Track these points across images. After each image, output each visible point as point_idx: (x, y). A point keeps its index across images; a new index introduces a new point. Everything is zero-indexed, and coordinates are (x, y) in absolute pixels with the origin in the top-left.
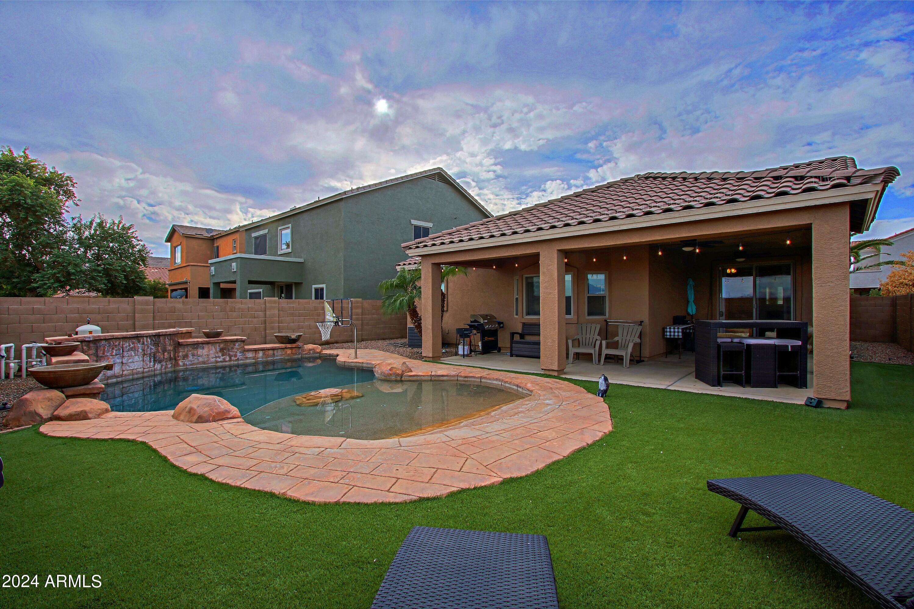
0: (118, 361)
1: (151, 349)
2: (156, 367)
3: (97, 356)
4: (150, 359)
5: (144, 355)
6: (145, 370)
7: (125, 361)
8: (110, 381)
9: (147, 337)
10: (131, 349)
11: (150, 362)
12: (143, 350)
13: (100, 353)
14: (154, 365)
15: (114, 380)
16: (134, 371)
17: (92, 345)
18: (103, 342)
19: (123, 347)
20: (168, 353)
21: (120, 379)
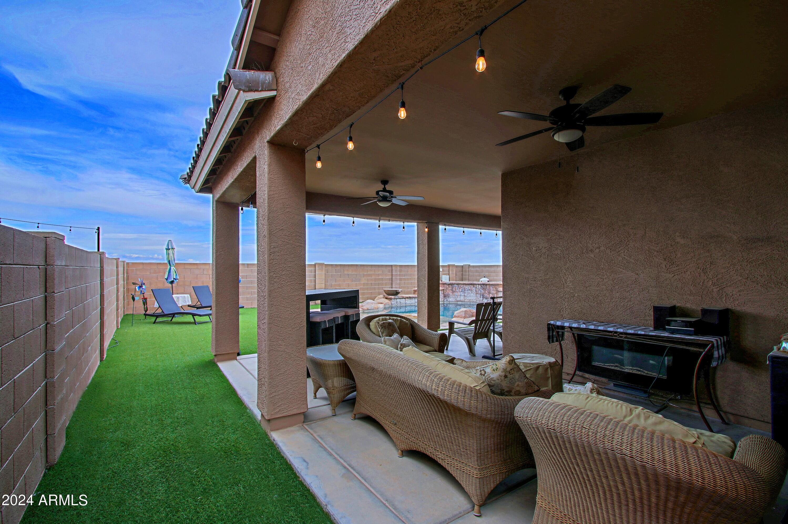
0: (462, 294)
1: (481, 291)
2: (484, 301)
3: (453, 291)
4: (480, 296)
5: (477, 293)
6: (477, 301)
7: (466, 295)
8: (458, 303)
9: (479, 284)
10: (469, 290)
11: (480, 298)
12: (476, 291)
13: (454, 290)
14: (483, 299)
15: (461, 303)
16: (471, 300)
17: (450, 286)
18: (455, 285)
19: (465, 288)
20: (492, 295)
21: (463, 303)
